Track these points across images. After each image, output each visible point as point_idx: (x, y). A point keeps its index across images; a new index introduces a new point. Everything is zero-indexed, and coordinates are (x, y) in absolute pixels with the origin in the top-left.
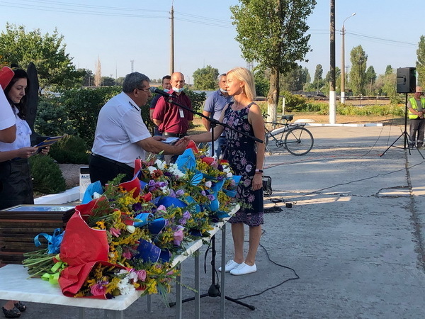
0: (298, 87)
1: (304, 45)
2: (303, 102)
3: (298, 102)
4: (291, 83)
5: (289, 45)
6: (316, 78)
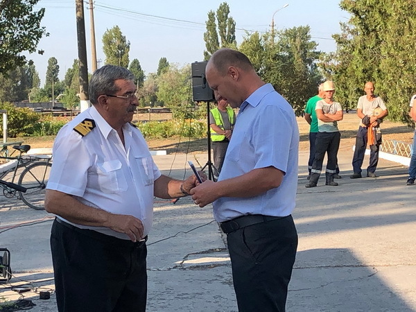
0: (20, 96)
1: (35, 25)
2: (34, 120)
3: (26, 120)
4: (8, 89)
5: (10, 25)
6: (48, 80)
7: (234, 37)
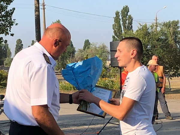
3: (3, 78)
7: (132, 27)
